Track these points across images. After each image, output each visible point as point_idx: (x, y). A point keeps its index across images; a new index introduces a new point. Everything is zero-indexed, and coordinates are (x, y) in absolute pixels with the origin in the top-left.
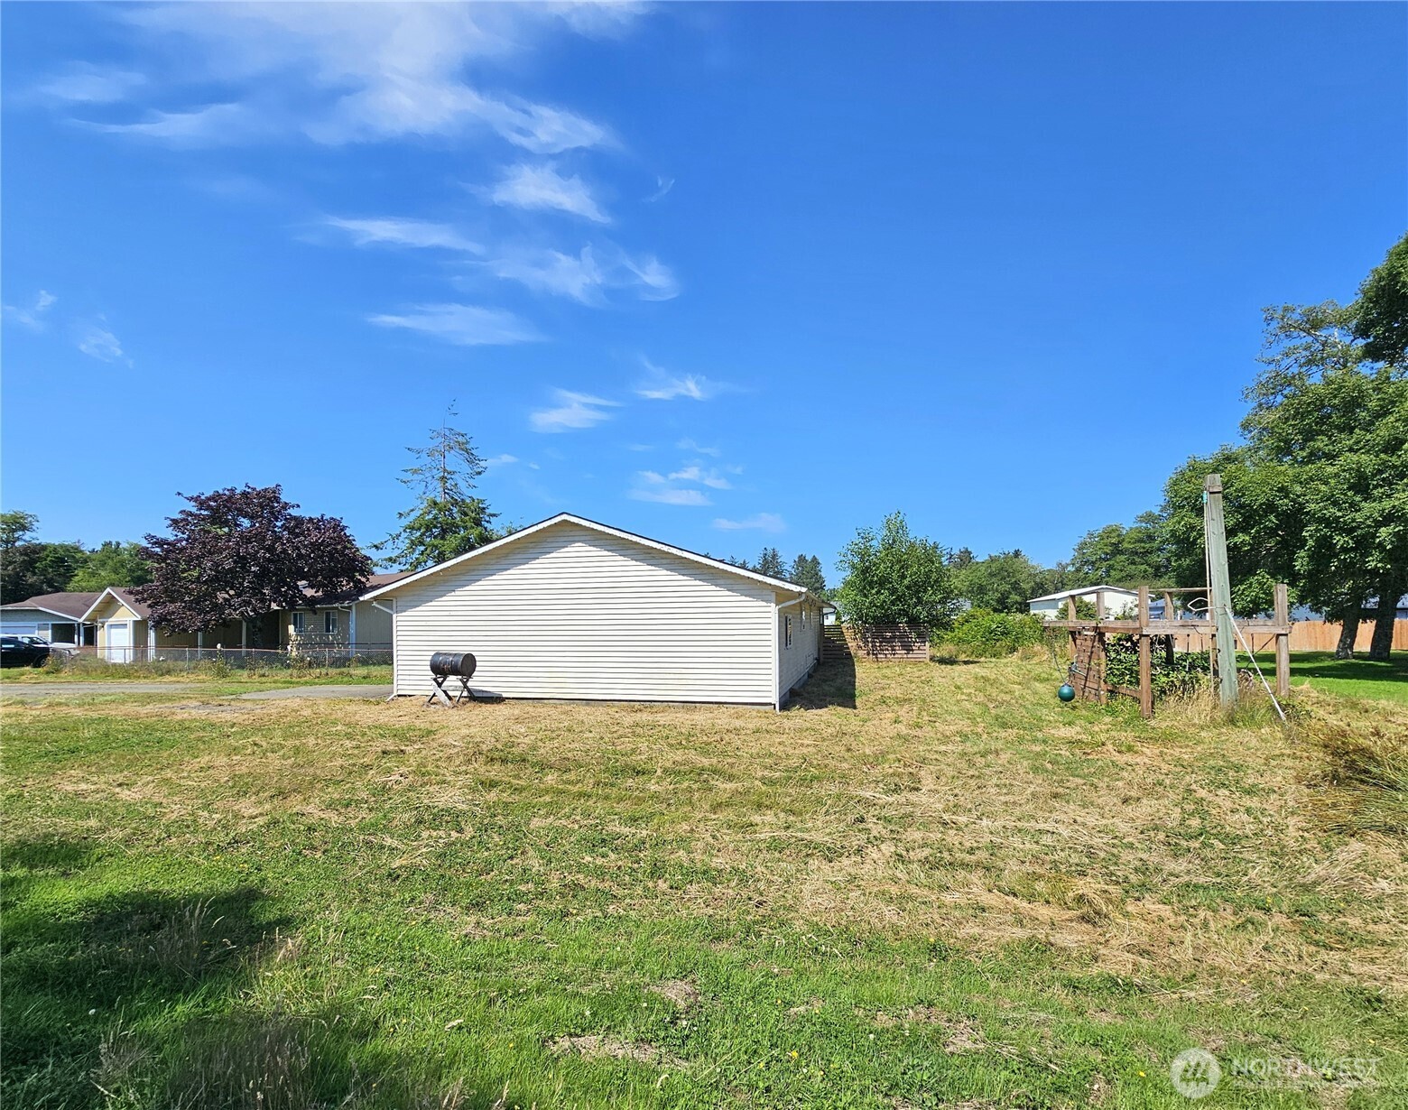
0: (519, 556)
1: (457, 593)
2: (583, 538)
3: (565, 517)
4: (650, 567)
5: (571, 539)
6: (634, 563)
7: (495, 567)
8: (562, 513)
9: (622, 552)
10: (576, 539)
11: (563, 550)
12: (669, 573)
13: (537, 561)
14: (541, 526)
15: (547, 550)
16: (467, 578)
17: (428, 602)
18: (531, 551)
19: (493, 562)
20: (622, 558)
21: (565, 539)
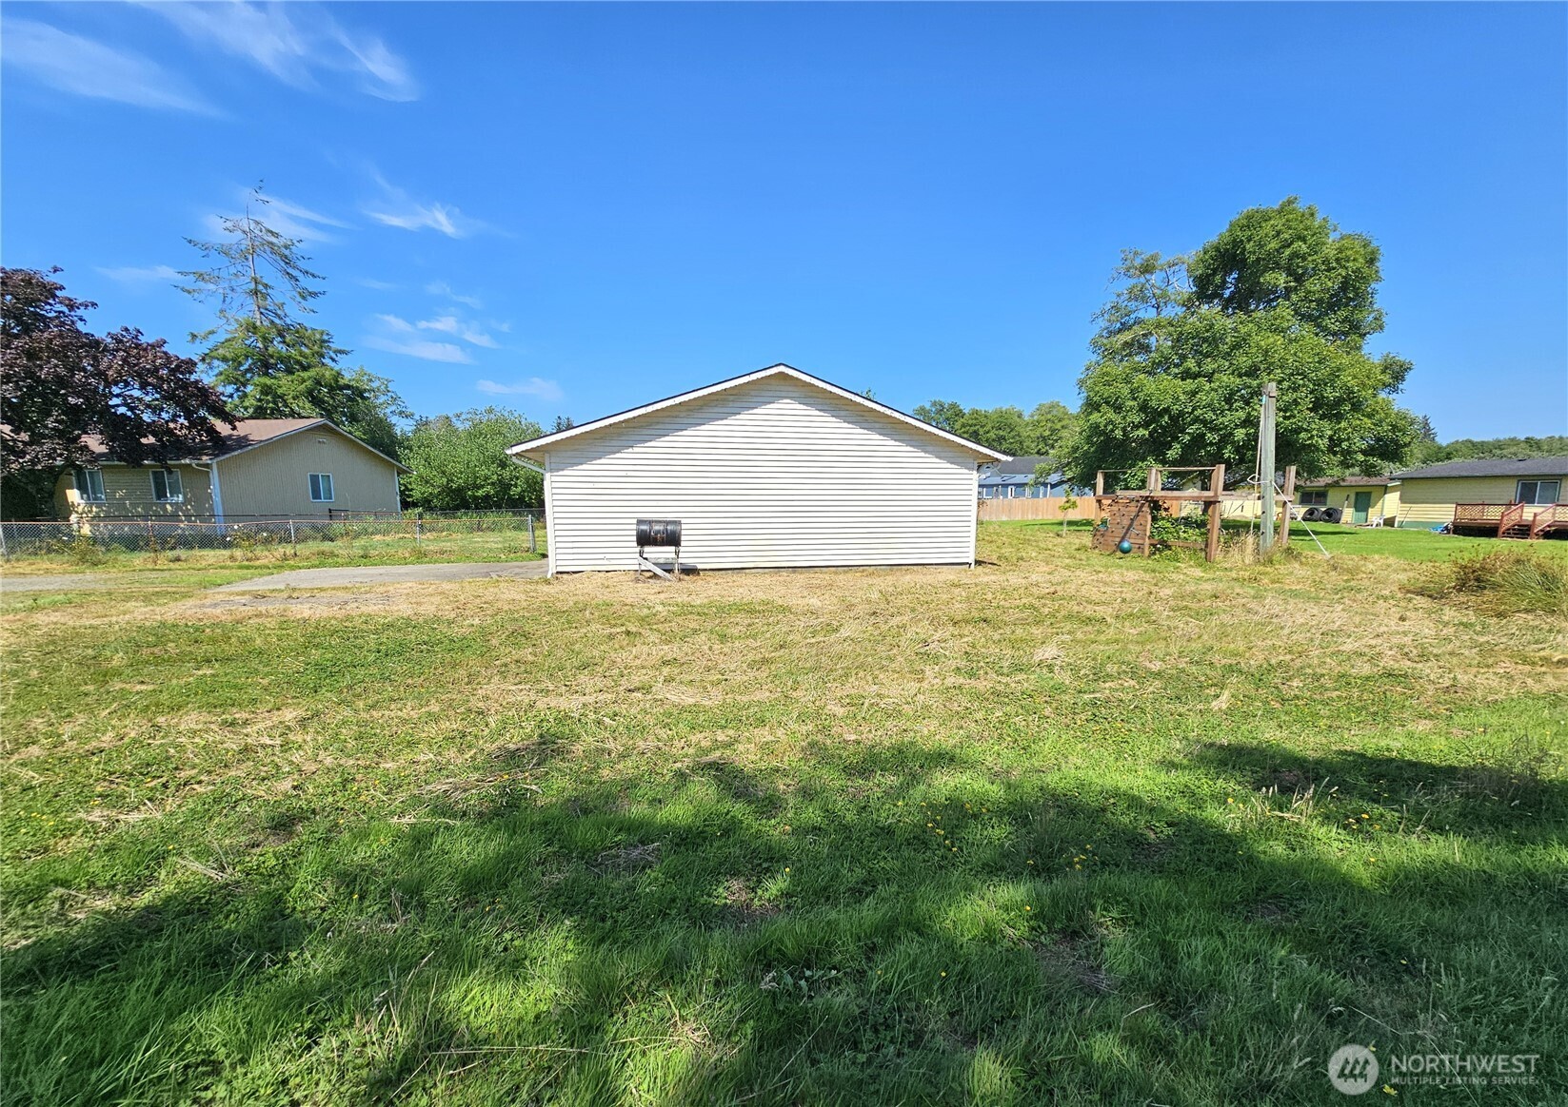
0: (716, 410)
1: (636, 450)
2: (791, 395)
3: (782, 369)
4: (862, 431)
5: (778, 394)
6: (846, 425)
7: (686, 421)
8: (780, 364)
9: (835, 413)
10: (783, 394)
11: (768, 406)
12: (882, 437)
13: (738, 417)
14: (754, 377)
15: (752, 405)
16: (649, 432)
17: (595, 459)
18: (731, 404)
19: (684, 414)
20: (834, 419)
21: (771, 394)
